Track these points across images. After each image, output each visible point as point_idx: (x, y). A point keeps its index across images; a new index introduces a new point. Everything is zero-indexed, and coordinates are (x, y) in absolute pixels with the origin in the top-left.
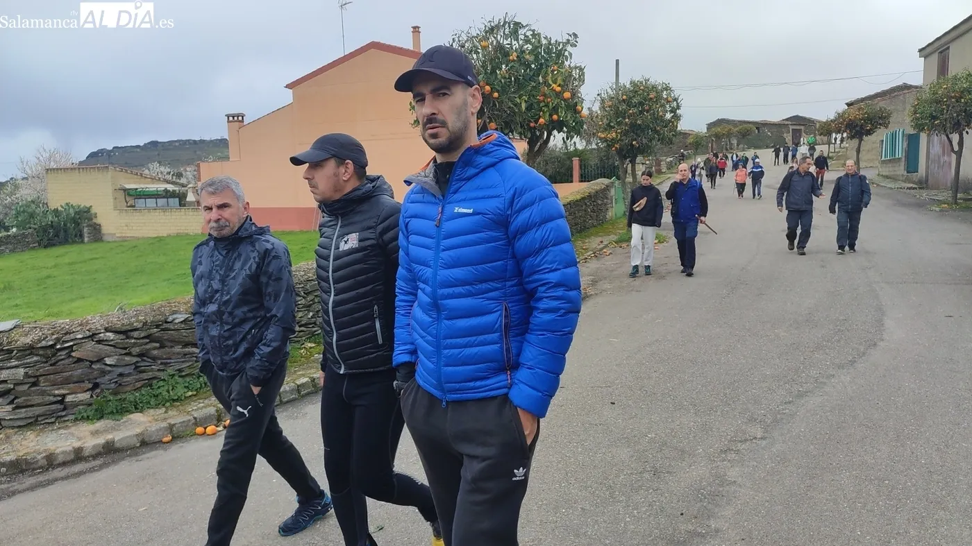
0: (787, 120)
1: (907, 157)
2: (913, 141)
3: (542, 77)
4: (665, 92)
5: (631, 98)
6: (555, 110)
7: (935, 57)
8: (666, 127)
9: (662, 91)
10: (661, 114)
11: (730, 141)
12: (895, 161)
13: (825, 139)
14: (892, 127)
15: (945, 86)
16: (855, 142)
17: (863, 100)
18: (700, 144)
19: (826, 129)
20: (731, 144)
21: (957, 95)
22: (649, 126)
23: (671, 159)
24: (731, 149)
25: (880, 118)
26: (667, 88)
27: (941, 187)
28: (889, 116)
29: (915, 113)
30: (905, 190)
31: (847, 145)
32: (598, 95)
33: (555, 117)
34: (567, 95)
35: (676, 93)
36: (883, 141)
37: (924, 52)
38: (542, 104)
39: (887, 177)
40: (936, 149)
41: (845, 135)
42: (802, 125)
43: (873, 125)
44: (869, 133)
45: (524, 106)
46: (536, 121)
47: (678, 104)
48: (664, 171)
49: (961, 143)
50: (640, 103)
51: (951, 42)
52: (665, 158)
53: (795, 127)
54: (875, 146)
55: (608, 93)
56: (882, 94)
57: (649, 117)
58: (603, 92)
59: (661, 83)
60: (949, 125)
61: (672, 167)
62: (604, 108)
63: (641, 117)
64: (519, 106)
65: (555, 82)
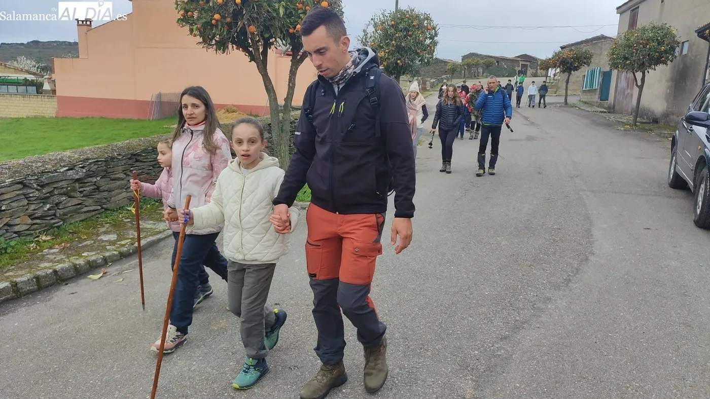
0: (518, 57)
1: (601, 89)
2: (606, 76)
4: (426, 21)
5: (398, 24)
7: (628, 13)
8: (425, 50)
9: (424, 20)
10: (421, 39)
11: (477, 70)
12: (592, 91)
13: (544, 72)
14: (592, 67)
15: (636, 35)
16: (567, 74)
17: (573, 45)
18: (455, 70)
19: (546, 65)
20: (478, 73)
21: (644, 42)
22: (411, 48)
23: (434, 80)
24: (478, 76)
25: (585, 58)
26: (428, 18)
27: (624, 112)
28: (591, 57)
29: (613, 54)
30: (598, 113)
31: (559, 78)
32: (372, 19)
35: (435, 23)
36: (585, 76)
37: (621, 10)
38: (300, 11)
39: (585, 103)
40: (623, 84)
41: (558, 70)
42: (529, 61)
43: (579, 63)
44: (576, 69)
45: (282, 11)
46: (295, 28)
47: (435, 32)
48: (428, 89)
49: (643, 80)
50: (405, 29)
51: (640, 3)
52: (429, 79)
53: (523, 63)
54: (578, 79)
55: (380, 19)
56: (586, 42)
57: (412, 41)
58: (376, 18)
59: (423, 13)
60: (636, 65)
61: (435, 86)
62: (376, 31)
63: (405, 40)
64: (276, 10)
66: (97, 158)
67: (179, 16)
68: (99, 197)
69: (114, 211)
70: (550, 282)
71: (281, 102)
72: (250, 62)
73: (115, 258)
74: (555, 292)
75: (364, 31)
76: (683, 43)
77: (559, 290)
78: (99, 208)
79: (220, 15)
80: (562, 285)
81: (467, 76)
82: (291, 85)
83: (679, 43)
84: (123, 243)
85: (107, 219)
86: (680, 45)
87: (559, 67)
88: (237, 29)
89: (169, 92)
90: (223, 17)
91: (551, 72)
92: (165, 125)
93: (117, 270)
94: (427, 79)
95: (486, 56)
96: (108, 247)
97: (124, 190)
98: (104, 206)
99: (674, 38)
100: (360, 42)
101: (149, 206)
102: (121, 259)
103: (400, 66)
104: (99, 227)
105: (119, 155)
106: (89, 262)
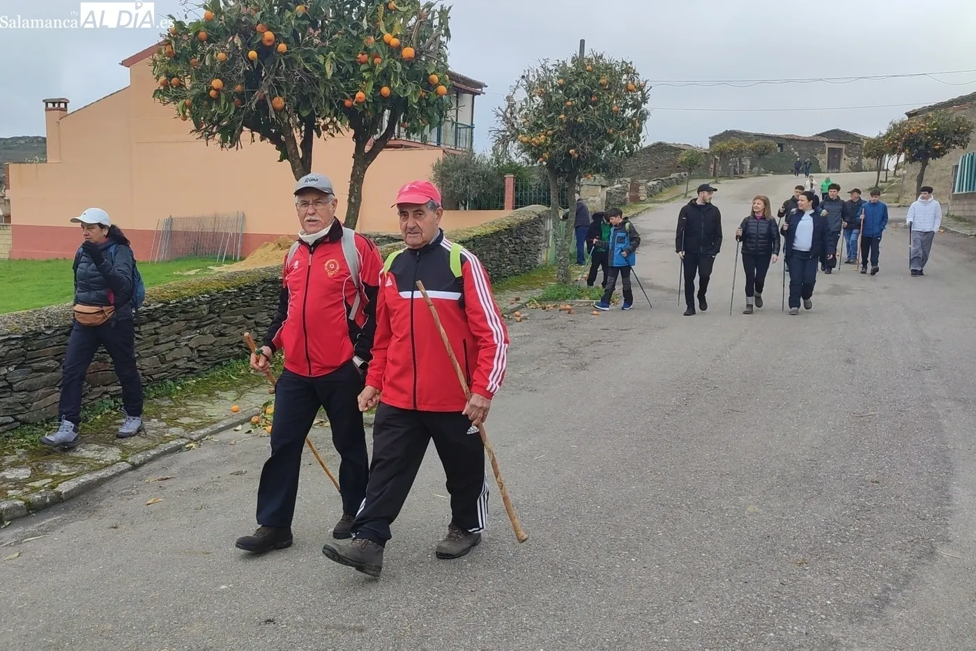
0: (822, 135)
3: (368, 21)
4: (625, 77)
5: (570, 83)
8: (623, 128)
9: (621, 74)
11: (740, 162)
12: (973, 196)
13: (874, 162)
14: (971, 149)
16: (919, 165)
17: (931, 109)
18: (696, 163)
19: (877, 149)
20: (742, 166)
22: (596, 126)
23: (655, 183)
24: (742, 172)
25: (956, 133)
26: (628, 70)
28: (969, 130)
31: (905, 172)
32: (523, 77)
33: (385, 90)
34: (408, 52)
35: (642, 78)
36: (957, 166)
38: (363, 67)
39: (959, 219)
41: (902, 158)
42: (845, 143)
43: (944, 143)
44: (938, 154)
45: (330, 69)
46: (354, 97)
47: (643, 94)
48: (645, 198)
50: (585, 91)
52: (644, 181)
53: (833, 145)
54: (945, 173)
55: (539, 75)
56: (961, 101)
57: (596, 113)
58: (531, 74)
59: (620, 61)
62: (531, 98)
63: (584, 112)
64: (319, 67)
65: (389, 29)
66: (9, 334)
67: (158, 85)
68: (11, 401)
69: (37, 425)
70: (841, 603)
72: (281, 160)
73: (17, 513)
74: (850, 627)
75: (509, 98)
77: (861, 622)
78: (11, 419)
79: (222, 80)
80: (867, 610)
81: (718, 173)
82: (353, 200)
84: (37, 484)
85: (22, 440)
87: (903, 151)
89: (185, 216)
90: (228, 84)
91: (890, 162)
92: (176, 271)
93: (16, 535)
94: (640, 181)
95: (756, 135)
96: (10, 492)
97: (57, 389)
98: (18, 416)
100: (501, 118)
101: (99, 417)
102: (28, 515)
103: (574, 160)
104: (6, 455)
105: (49, 328)
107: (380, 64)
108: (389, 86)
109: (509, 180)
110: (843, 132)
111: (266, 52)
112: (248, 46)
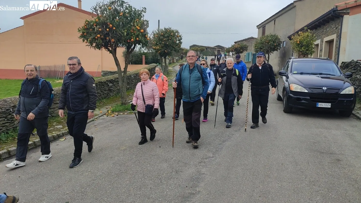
0: (216, 46)
1: (253, 61)
2: (254, 56)
3: (133, 23)
5: (164, 34)
6: (137, 36)
7: (261, 29)
8: (177, 46)
9: (176, 33)
10: (175, 41)
12: (249, 62)
14: (248, 51)
15: (264, 38)
17: (239, 41)
19: (228, 51)
21: (268, 42)
22: (171, 45)
23: (178, 58)
26: (177, 32)
28: (247, 47)
29: (256, 47)
32: (153, 32)
33: (138, 39)
34: (142, 31)
35: (180, 34)
36: (245, 55)
37: (258, 27)
38: (132, 34)
41: (234, 53)
42: (221, 49)
43: (243, 50)
44: (241, 52)
45: (125, 33)
46: (130, 40)
47: (181, 38)
48: (175, 62)
49: (269, 58)
50: (168, 37)
51: (266, 24)
52: (175, 57)
53: (218, 49)
54: (243, 57)
55: (156, 32)
56: (245, 40)
57: (171, 42)
59: (175, 30)
60: (265, 51)
61: (178, 61)
62: (155, 37)
63: (168, 42)
64: (123, 33)
65: (137, 25)
67: (80, 35)
69: (56, 117)
71: (123, 70)
72: (110, 53)
76: (284, 42)
82: (127, 62)
83: (282, 42)
86: (282, 43)
87: (234, 51)
88: (107, 41)
90: (101, 36)
91: (231, 54)
95: (201, 46)
99: (280, 40)
103: (166, 53)
105: (57, 93)
106: (57, 135)
107: (137, 33)
108: (139, 38)
109: (144, 56)
110: (220, 46)
111: (111, 29)
112: (106, 28)
